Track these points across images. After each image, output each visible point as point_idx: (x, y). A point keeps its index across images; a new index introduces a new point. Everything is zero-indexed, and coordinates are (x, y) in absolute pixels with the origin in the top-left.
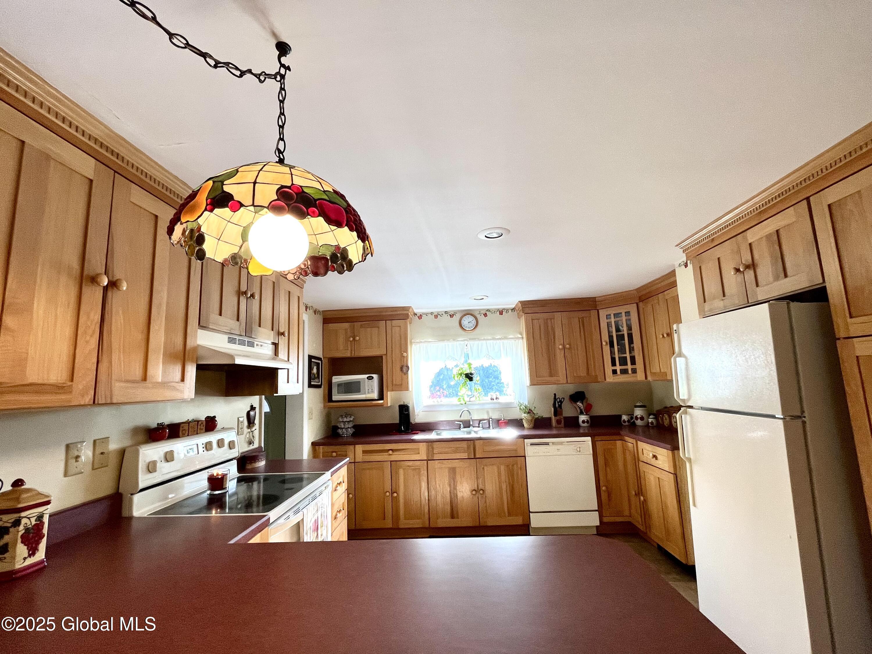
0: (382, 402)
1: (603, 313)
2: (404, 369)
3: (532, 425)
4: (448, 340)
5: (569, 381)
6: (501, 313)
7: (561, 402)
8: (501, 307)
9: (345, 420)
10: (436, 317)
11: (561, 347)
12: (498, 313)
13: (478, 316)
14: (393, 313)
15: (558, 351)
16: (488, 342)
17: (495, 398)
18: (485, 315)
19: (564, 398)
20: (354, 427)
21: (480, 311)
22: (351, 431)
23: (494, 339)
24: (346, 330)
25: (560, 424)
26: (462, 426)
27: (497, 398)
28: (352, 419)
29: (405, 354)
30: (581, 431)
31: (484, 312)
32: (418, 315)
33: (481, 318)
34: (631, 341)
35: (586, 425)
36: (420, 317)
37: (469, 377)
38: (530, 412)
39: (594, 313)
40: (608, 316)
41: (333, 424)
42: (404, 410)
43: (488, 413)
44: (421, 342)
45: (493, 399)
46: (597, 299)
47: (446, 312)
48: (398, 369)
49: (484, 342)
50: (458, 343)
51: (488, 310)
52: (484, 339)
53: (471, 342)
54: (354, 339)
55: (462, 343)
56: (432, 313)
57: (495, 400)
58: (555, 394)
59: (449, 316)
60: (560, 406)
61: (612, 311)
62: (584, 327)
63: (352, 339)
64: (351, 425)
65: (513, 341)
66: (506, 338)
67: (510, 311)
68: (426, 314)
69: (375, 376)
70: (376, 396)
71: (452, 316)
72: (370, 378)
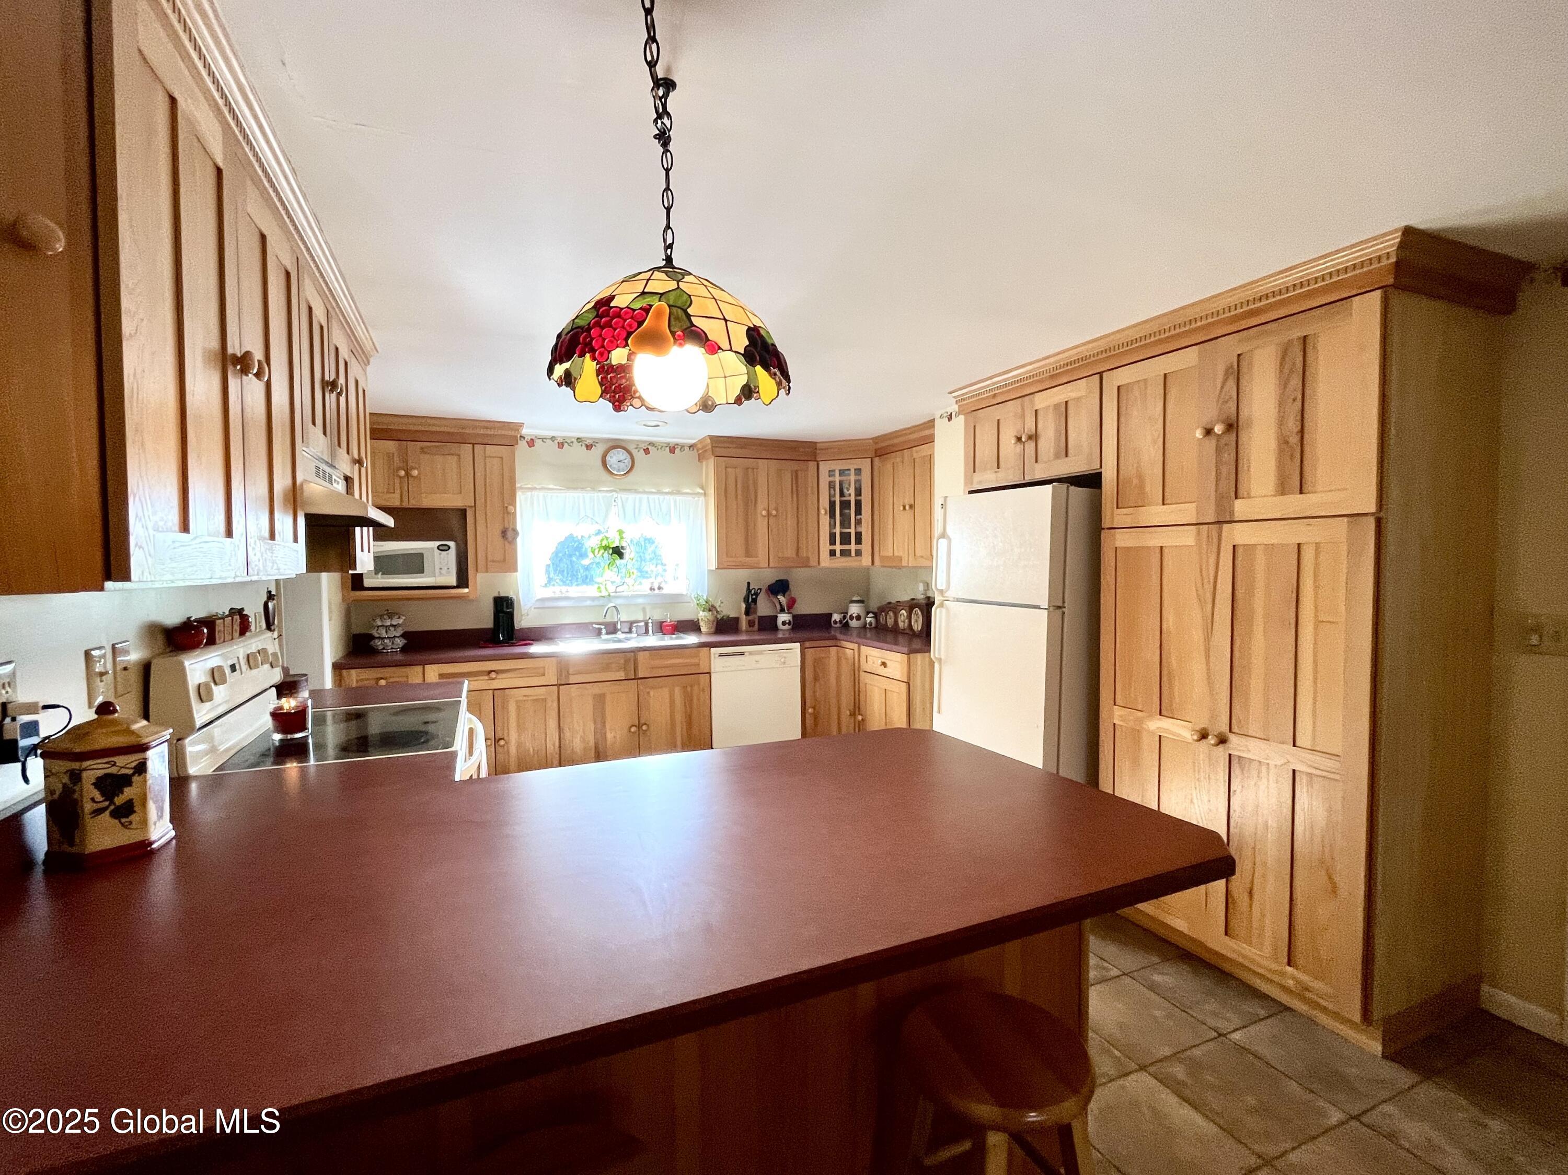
0: (466, 590)
1: (824, 468)
2: (508, 534)
3: (713, 630)
4: (583, 488)
5: (771, 566)
6: (672, 450)
7: (757, 594)
8: (673, 441)
9: (388, 623)
10: (561, 445)
11: (764, 513)
12: (668, 449)
13: (634, 452)
14: (489, 432)
15: (760, 519)
16: (651, 497)
17: (656, 588)
18: (647, 451)
19: (761, 589)
20: (405, 635)
21: (637, 443)
22: (400, 642)
23: (659, 492)
24: (390, 454)
25: (753, 626)
26: (604, 631)
27: (659, 588)
28: (401, 621)
29: (510, 508)
30: (780, 635)
31: (644, 446)
32: (528, 438)
33: (639, 455)
34: (858, 511)
35: (787, 627)
36: (531, 443)
37: (618, 552)
38: (711, 609)
39: (812, 465)
40: (831, 473)
41: (364, 630)
42: (504, 606)
43: (644, 610)
44: (535, 489)
45: (654, 590)
46: (818, 445)
47: (579, 440)
48: (497, 532)
49: (645, 496)
50: (600, 494)
51: (652, 444)
52: (644, 492)
53: (624, 496)
54: (408, 474)
55: (609, 495)
56: (553, 439)
57: (657, 591)
58: (749, 583)
59: (584, 447)
60: (755, 601)
61: (837, 466)
62: (797, 483)
64: (399, 632)
65: (690, 498)
66: (679, 493)
67: (687, 449)
68: (543, 439)
69: (452, 544)
70: (453, 581)
71: (589, 447)
72: (443, 549)
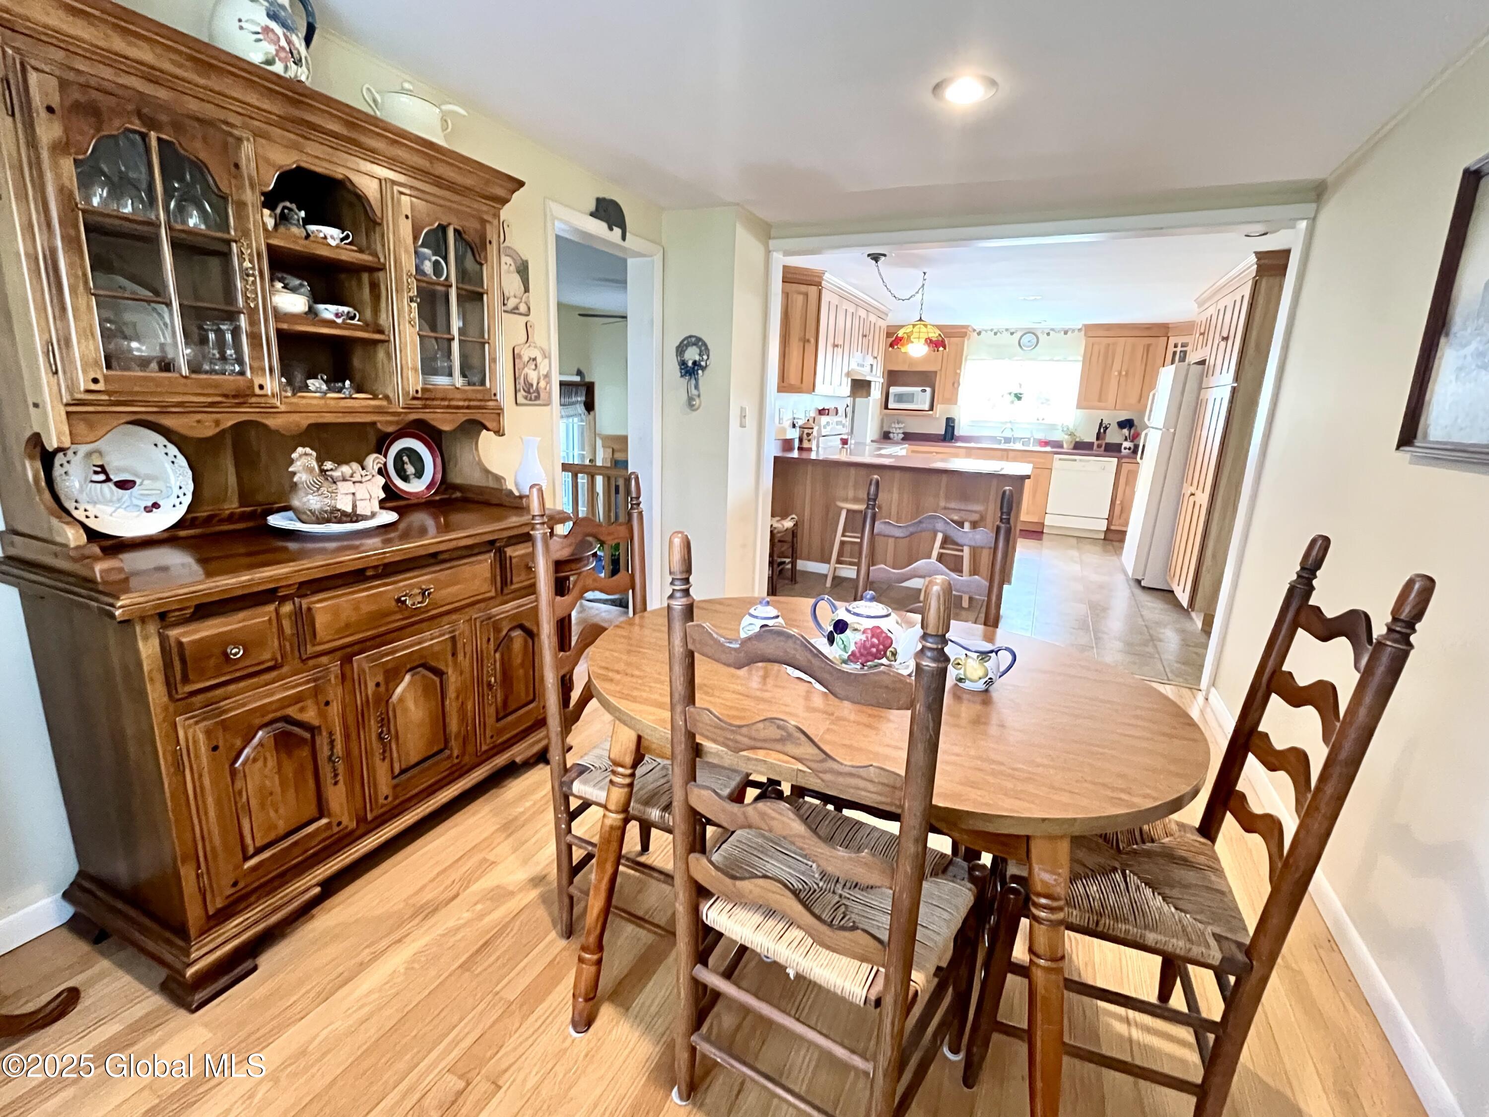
0: (930, 412)
1: (1172, 341)
2: (956, 384)
4: (1004, 359)
5: (1117, 408)
6: (1066, 333)
7: (1106, 428)
8: (1067, 327)
9: (897, 426)
10: (995, 334)
11: (1116, 373)
12: (1063, 332)
13: (1040, 335)
14: (953, 331)
15: (1113, 378)
16: (1045, 363)
18: (1048, 334)
19: (1110, 424)
20: (904, 433)
21: (1043, 330)
22: (901, 436)
23: (1052, 360)
25: (1100, 448)
26: (1003, 441)
28: (903, 426)
29: (958, 371)
31: (1047, 331)
32: (978, 332)
33: (1043, 338)
35: (1127, 451)
37: (1018, 397)
38: (1072, 434)
39: (1163, 340)
40: (1176, 345)
41: (886, 429)
42: (950, 424)
43: (1032, 432)
44: (976, 359)
46: (1169, 325)
47: (1007, 330)
48: (950, 384)
49: (1041, 363)
50: (1013, 362)
51: (1053, 330)
52: (1041, 360)
53: (1027, 363)
55: (1017, 362)
56: (992, 330)
57: (1041, 421)
58: (1101, 420)
59: (1009, 334)
60: (1105, 432)
61: (1180, 340)
62: (1147, 354)
64: (901, 431)
66: (1063, 360)
67: (1074, 331)
68: (986, 331)
69: (928, 390)
70: (927, 407)
71: (1012, 334)
72: (924, 391)
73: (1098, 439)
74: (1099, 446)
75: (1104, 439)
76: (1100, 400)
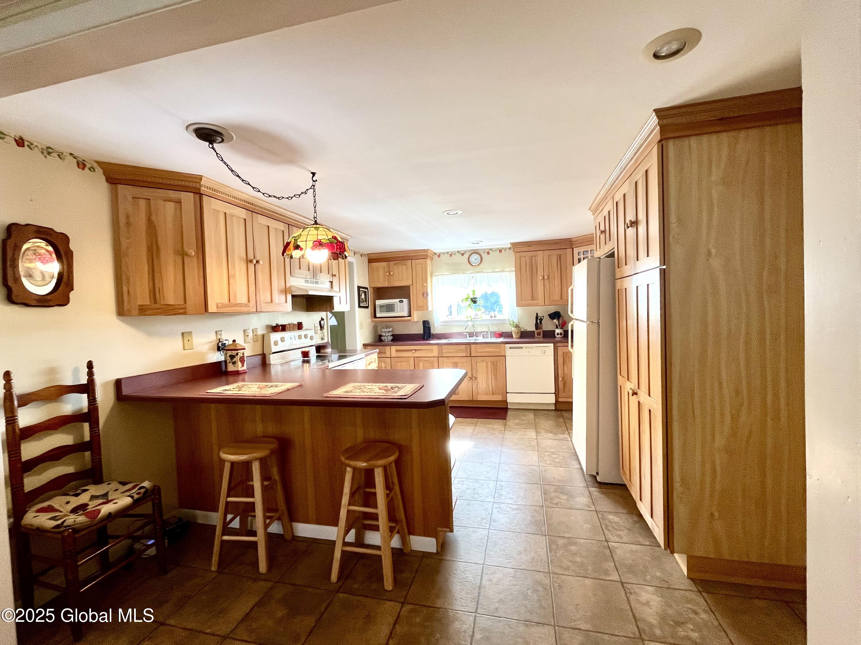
0: (409, 318)
1: (576, 251)
2: (425, 295)
3: (518, 336)
4: (459, 273)
5: (546, 304)
6: (500, 251)
7: (541, 319)
8: (500, 247)
9: (386, 330)
10: (451, 255)
11: (541, 278)
12: (498, 251)
13: (483, 255)
14: (417, 254)
15: (539, 281)
16: (489, 274)
17: (493, 316)
18: (488, 253)
19: (543, 317)
20: (393, 335)
21: (484, 250)
22: (390, 338)
23: (494, 272)
24: (384, 268)
26: (468, 336)
27: (495, 316)
28: (391, 330)
29: (425, 284)
30: (556, 339)
31: (487, 251)
32: (438, 254)
33: (484, 256)
35: (559, 336)
36: (439, 256)
37: (474, 301)
38: (517, 326)
39: (569, 251)
40: (579, 254)
41: (379, 333)
42: (426, 325)
43: (488, 327)
44: (439, 275)
45: (492, 317)
46: (571, 239)
47: (458, 252)
48: (421, 296)
49: (486, 274)
50: (466, 275)
51: (491, 249)
52: (486, 272)
53: (477, 275)
54: (390, 274)
55: (469, 275)
56: (448, 253)
57: (493, 318)
58: (537, 314)
59: (461, 255)
60: (541, 322)
61: (582, 250)
62: (560, 262)
63: (388, 274)
64: (390, 334)
65: (508, 273)
66: (503, 271)
67: (508, 250)
68: (444, 254)
69: (405, 301)
70: (405, 313)
71: (463, 254)
72: (401, 302)
73: (537, 329)
74: (539, 334)
75: (541, 328)
76: (533, 299)
